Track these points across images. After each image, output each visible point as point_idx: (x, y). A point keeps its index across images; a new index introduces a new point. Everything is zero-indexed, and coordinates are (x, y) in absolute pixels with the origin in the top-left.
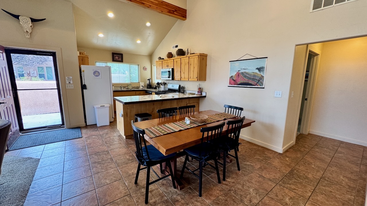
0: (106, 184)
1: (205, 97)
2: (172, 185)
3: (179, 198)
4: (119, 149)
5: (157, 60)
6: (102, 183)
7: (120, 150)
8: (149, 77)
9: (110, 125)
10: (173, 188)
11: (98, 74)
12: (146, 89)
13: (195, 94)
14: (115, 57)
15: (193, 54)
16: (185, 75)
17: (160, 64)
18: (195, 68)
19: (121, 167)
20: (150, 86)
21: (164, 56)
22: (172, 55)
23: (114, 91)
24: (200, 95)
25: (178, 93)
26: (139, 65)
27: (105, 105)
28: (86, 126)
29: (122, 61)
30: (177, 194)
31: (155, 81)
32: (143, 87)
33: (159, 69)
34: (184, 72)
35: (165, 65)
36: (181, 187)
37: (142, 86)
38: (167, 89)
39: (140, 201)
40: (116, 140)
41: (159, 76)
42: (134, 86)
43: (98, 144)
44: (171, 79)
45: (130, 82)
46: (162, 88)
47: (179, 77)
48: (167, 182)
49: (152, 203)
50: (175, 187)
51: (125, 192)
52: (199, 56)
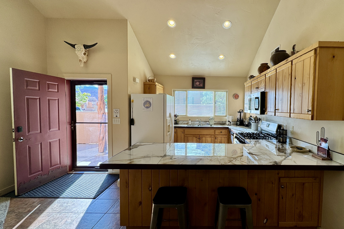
8: (240, 108)
11: (149, 105)
14: (196, 82)
16: (283, 106)
17: (249, 86)
18: (307, 85)
20: (240, 122)
24: (323, 158)
26: (227, 92)
29: (203, 87)
32: (230, 123)
34: (281, 97)
35: (254, 87)
37: (229, 121)
42: (217, 120)
47: (273, 109)
52: (318, 49)
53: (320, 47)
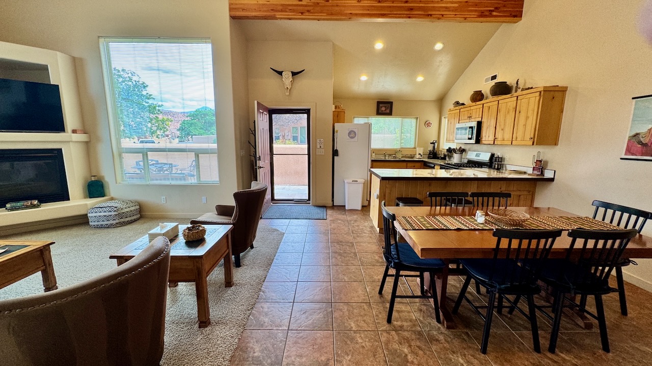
0: (343, 280)
1: (552, 180)
2: (434, 315)
3: (441, 337)
4: (367, 244)
5: (452, 106)
6: (339, 278)
7: (369, 245)
8: (434, 138)
9: (362, 210)
10: (435, 321)
11: (354, 135)
12: (426, 160)
13: (525, 173)
14: (382, 107)
15: (529, 89)
16: (505, 134)
17: (456, 114)
18: (530, 119)
19: (365, 267)
20: (434, 154)
21: (465, 98)
22: (482, 95)
23: (372, 161)
24: (538, 175)
25: (487, 170)
26: (417, 118)
27: (359, 180)
28: (333, 207)
30: (440, 332)
31: (444, 146)
32: (421, 156)
33: (453, 123)
34: (502, 127)
35: (464, 115)
36: (450, 324)
37: (420, 154)
38: (466, 161)
39: (380, 316)
40: (365, 231)
41: (451, 137)
42: (405, 153)
43: (343, 232)
44: (473, 141)
45: (400, 147)
46: (456, 159)
47: (492, 138)
48: (427, 310)
49: (396, 326)
50: (439, 321)
51: (364, 298)
52: (542, 92)
53: (544, 91)
